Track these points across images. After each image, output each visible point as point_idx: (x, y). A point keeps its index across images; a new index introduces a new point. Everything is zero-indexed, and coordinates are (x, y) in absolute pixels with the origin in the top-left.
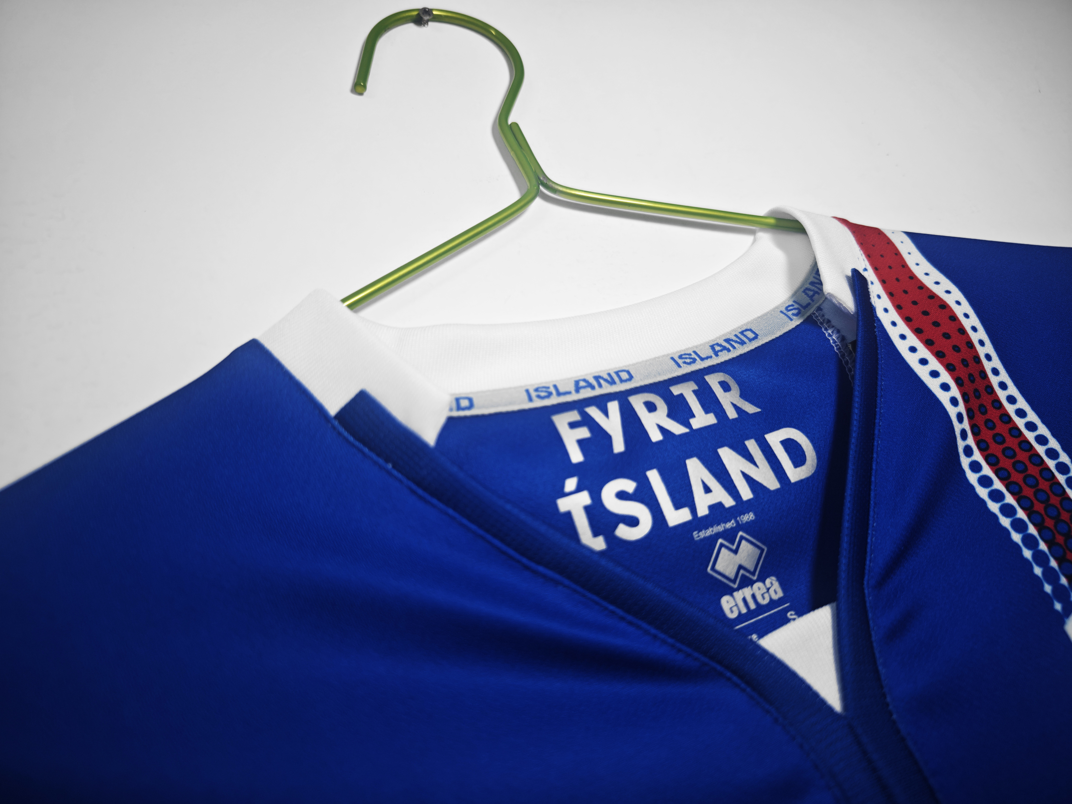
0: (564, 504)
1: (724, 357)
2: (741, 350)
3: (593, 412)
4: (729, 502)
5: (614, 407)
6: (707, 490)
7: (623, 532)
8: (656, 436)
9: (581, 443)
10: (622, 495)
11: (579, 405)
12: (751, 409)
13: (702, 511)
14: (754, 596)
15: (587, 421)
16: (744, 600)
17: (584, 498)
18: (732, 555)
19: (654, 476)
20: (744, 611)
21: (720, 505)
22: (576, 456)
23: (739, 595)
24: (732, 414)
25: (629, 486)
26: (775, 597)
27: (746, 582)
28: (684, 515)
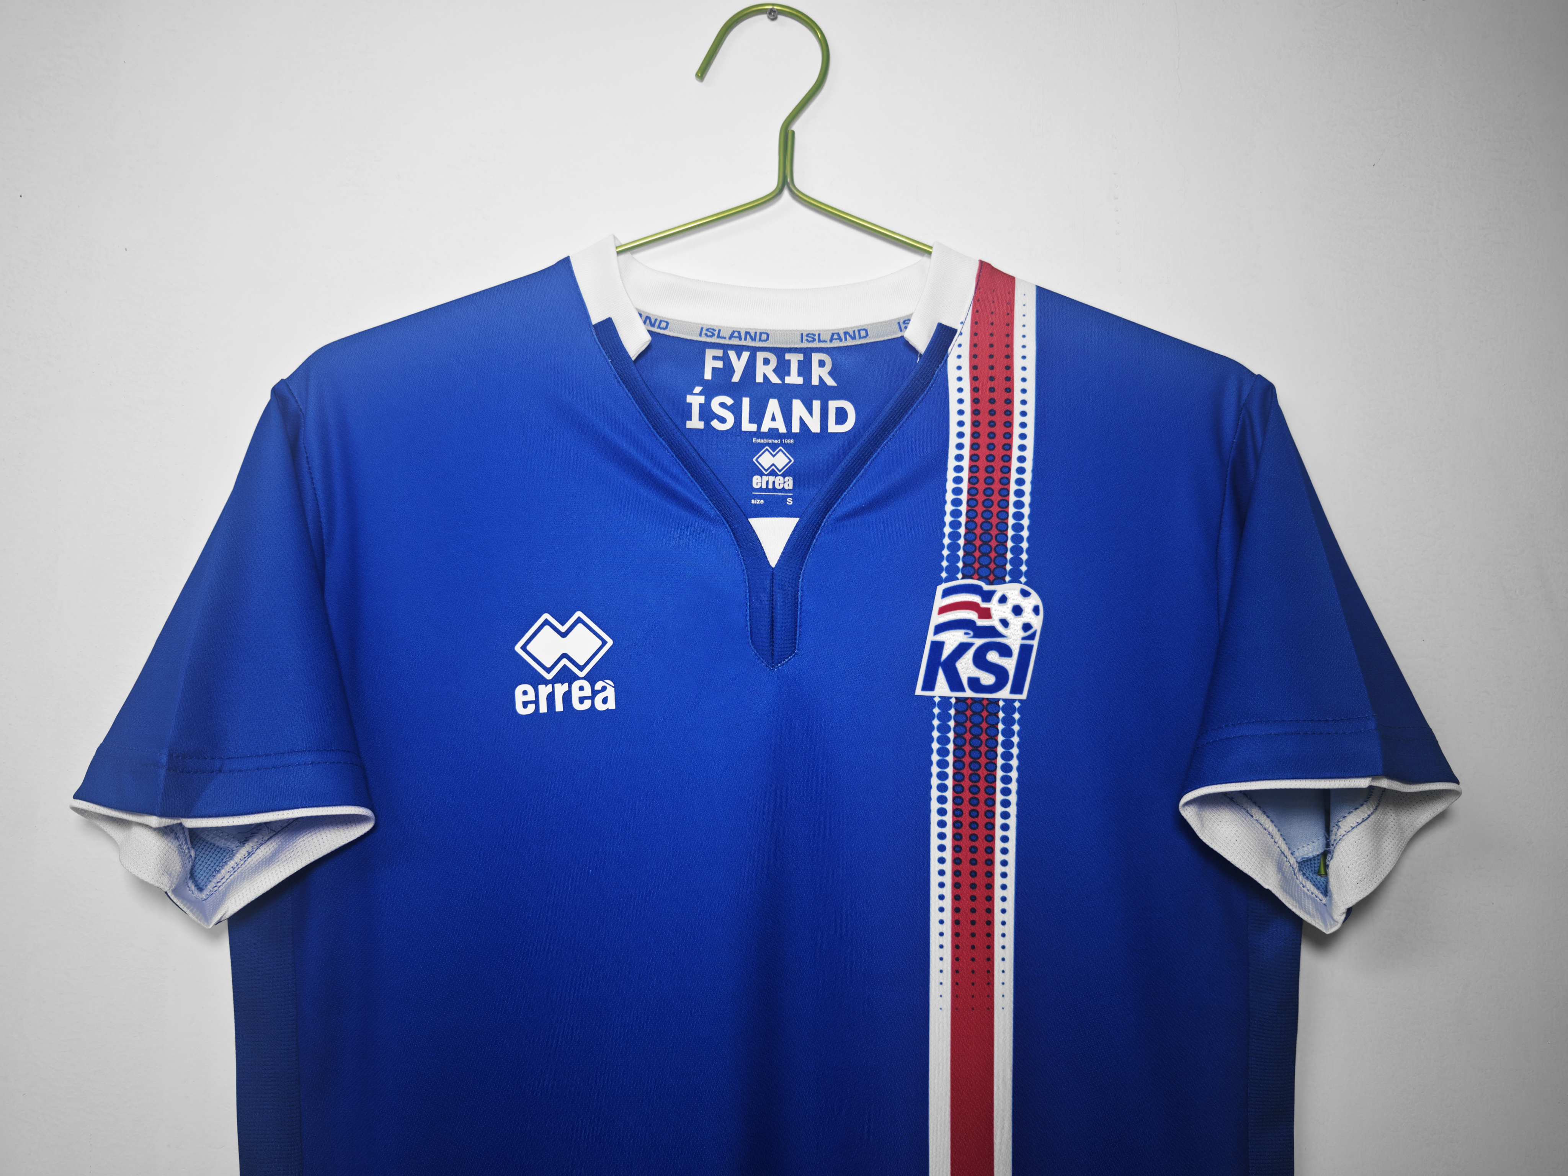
0: (690, 399)
1: (836, 344)
2: (850, 342)
3: (732, 354)
4: (783, 429)
5: (746, 355)
6: (773, 419)
7: (715, 424)
8: (759, 379)
9: (714, 369)
10: (723, 405)
11: (725, 348)
12: (830, 382)
13: (765, 429)
14: (774, 482)
15: (726, 359)
16: (767, 482)
17: (702, 399)
18: (772, 457)
19: (746, 401)
20: (764, 487)
21: (777, 429)
22: (708, 375)
23: (765, 478)
24: (815, 381)
25: (729, 401)
26: (786, 487)
27: (773, 473)
28: (753, 428)
